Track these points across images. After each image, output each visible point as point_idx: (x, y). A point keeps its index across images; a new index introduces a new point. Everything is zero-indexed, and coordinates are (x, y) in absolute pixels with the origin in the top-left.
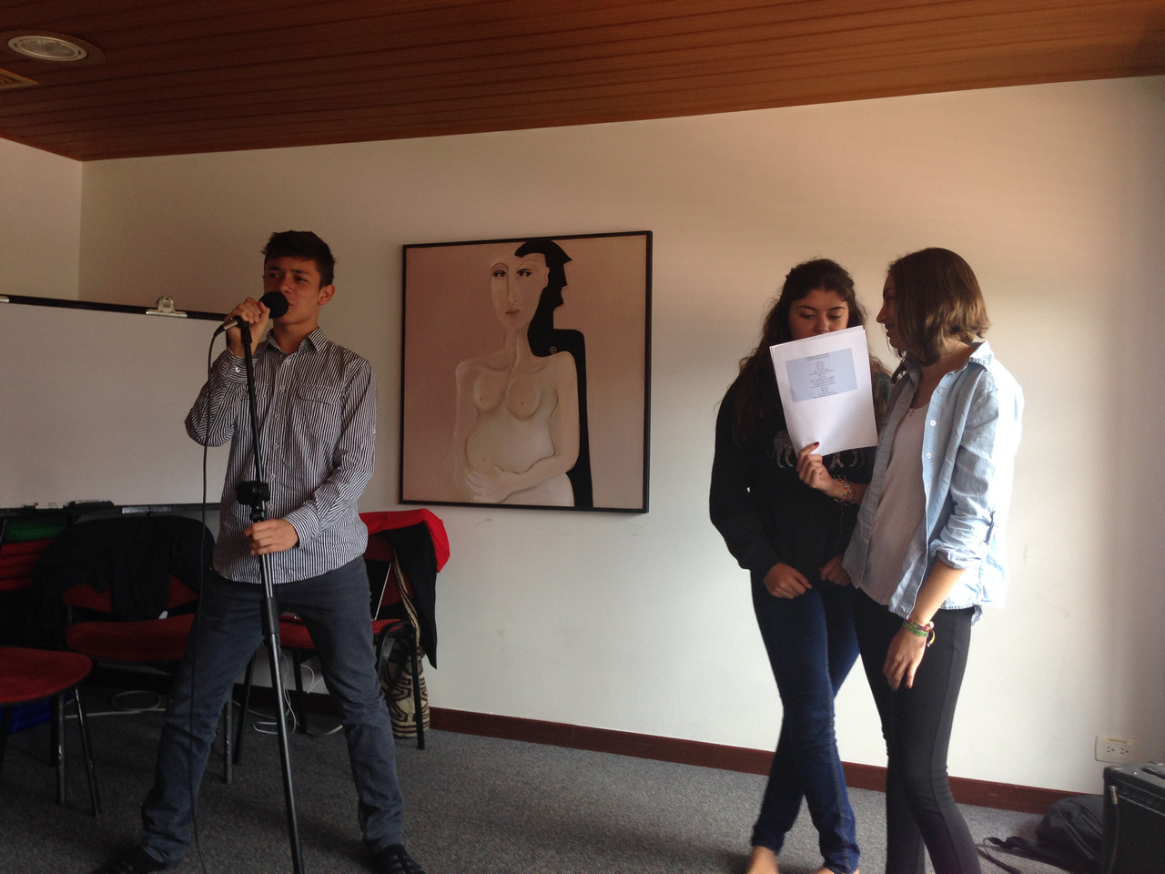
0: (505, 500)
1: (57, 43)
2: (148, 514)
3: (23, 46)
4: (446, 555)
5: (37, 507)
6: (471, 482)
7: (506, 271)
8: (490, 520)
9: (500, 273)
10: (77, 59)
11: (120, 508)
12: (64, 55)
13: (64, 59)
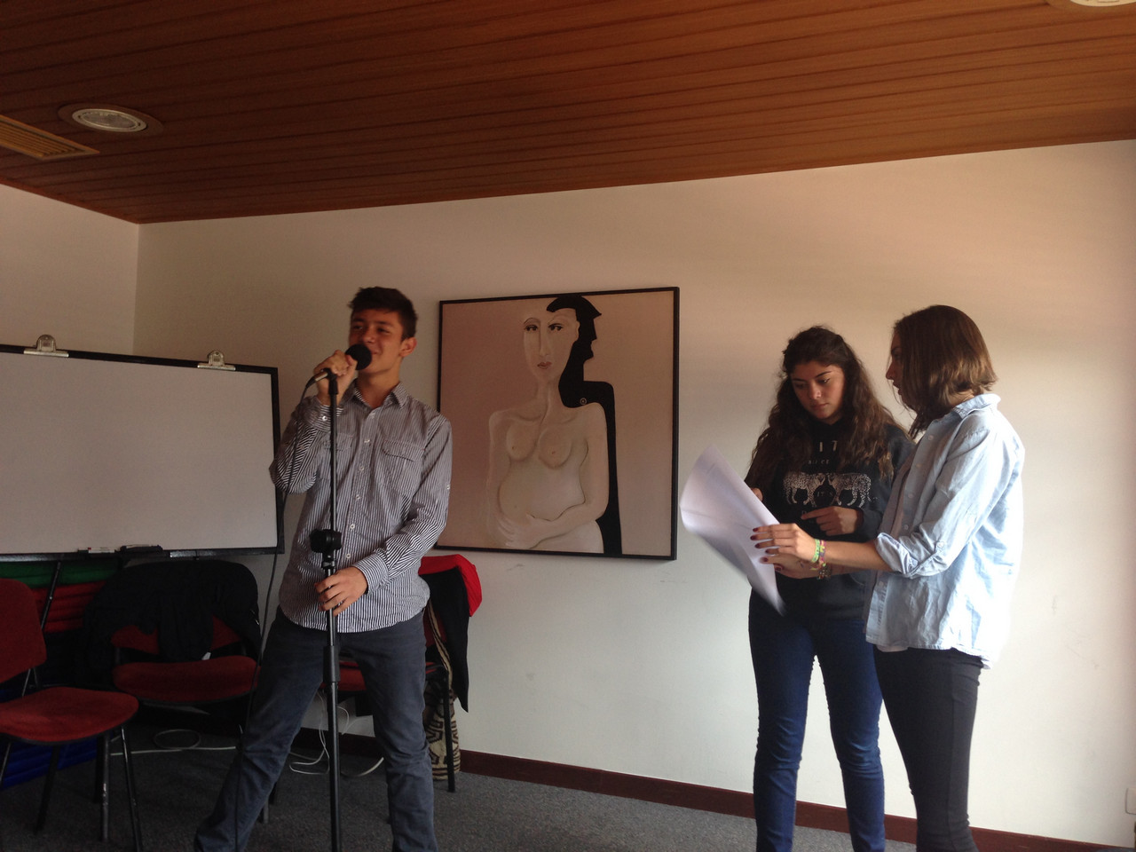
0: (536, 546)
1: (119, 116)
2: (195, 558)
3: (87, 118)
4: (479, 599)
5: (90, 552)
6: (504, 529)
7: (537, 325)
8: (521, 565)
9: (532, 327)
10: (136, 130)
11: (169, 552)
12: (124, 127)
13: (125, 130)
